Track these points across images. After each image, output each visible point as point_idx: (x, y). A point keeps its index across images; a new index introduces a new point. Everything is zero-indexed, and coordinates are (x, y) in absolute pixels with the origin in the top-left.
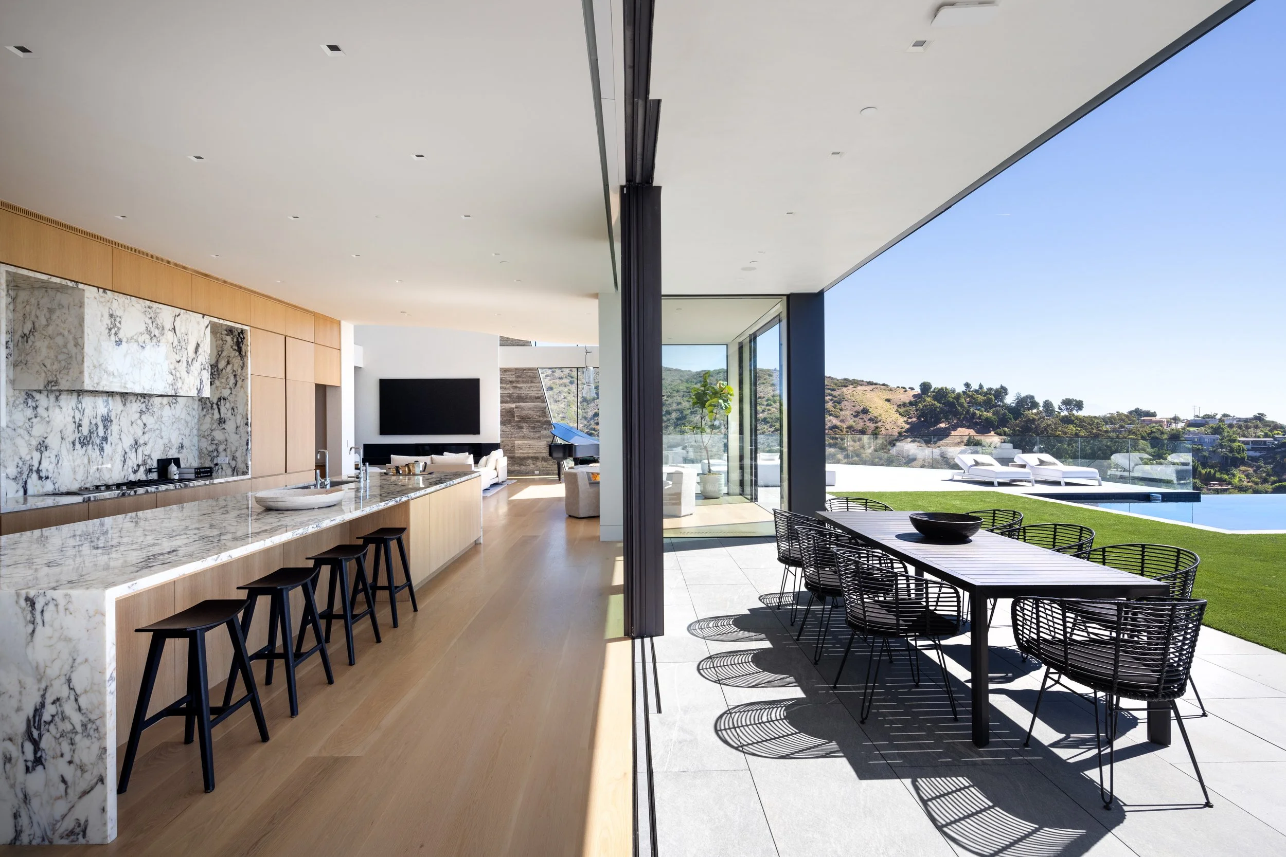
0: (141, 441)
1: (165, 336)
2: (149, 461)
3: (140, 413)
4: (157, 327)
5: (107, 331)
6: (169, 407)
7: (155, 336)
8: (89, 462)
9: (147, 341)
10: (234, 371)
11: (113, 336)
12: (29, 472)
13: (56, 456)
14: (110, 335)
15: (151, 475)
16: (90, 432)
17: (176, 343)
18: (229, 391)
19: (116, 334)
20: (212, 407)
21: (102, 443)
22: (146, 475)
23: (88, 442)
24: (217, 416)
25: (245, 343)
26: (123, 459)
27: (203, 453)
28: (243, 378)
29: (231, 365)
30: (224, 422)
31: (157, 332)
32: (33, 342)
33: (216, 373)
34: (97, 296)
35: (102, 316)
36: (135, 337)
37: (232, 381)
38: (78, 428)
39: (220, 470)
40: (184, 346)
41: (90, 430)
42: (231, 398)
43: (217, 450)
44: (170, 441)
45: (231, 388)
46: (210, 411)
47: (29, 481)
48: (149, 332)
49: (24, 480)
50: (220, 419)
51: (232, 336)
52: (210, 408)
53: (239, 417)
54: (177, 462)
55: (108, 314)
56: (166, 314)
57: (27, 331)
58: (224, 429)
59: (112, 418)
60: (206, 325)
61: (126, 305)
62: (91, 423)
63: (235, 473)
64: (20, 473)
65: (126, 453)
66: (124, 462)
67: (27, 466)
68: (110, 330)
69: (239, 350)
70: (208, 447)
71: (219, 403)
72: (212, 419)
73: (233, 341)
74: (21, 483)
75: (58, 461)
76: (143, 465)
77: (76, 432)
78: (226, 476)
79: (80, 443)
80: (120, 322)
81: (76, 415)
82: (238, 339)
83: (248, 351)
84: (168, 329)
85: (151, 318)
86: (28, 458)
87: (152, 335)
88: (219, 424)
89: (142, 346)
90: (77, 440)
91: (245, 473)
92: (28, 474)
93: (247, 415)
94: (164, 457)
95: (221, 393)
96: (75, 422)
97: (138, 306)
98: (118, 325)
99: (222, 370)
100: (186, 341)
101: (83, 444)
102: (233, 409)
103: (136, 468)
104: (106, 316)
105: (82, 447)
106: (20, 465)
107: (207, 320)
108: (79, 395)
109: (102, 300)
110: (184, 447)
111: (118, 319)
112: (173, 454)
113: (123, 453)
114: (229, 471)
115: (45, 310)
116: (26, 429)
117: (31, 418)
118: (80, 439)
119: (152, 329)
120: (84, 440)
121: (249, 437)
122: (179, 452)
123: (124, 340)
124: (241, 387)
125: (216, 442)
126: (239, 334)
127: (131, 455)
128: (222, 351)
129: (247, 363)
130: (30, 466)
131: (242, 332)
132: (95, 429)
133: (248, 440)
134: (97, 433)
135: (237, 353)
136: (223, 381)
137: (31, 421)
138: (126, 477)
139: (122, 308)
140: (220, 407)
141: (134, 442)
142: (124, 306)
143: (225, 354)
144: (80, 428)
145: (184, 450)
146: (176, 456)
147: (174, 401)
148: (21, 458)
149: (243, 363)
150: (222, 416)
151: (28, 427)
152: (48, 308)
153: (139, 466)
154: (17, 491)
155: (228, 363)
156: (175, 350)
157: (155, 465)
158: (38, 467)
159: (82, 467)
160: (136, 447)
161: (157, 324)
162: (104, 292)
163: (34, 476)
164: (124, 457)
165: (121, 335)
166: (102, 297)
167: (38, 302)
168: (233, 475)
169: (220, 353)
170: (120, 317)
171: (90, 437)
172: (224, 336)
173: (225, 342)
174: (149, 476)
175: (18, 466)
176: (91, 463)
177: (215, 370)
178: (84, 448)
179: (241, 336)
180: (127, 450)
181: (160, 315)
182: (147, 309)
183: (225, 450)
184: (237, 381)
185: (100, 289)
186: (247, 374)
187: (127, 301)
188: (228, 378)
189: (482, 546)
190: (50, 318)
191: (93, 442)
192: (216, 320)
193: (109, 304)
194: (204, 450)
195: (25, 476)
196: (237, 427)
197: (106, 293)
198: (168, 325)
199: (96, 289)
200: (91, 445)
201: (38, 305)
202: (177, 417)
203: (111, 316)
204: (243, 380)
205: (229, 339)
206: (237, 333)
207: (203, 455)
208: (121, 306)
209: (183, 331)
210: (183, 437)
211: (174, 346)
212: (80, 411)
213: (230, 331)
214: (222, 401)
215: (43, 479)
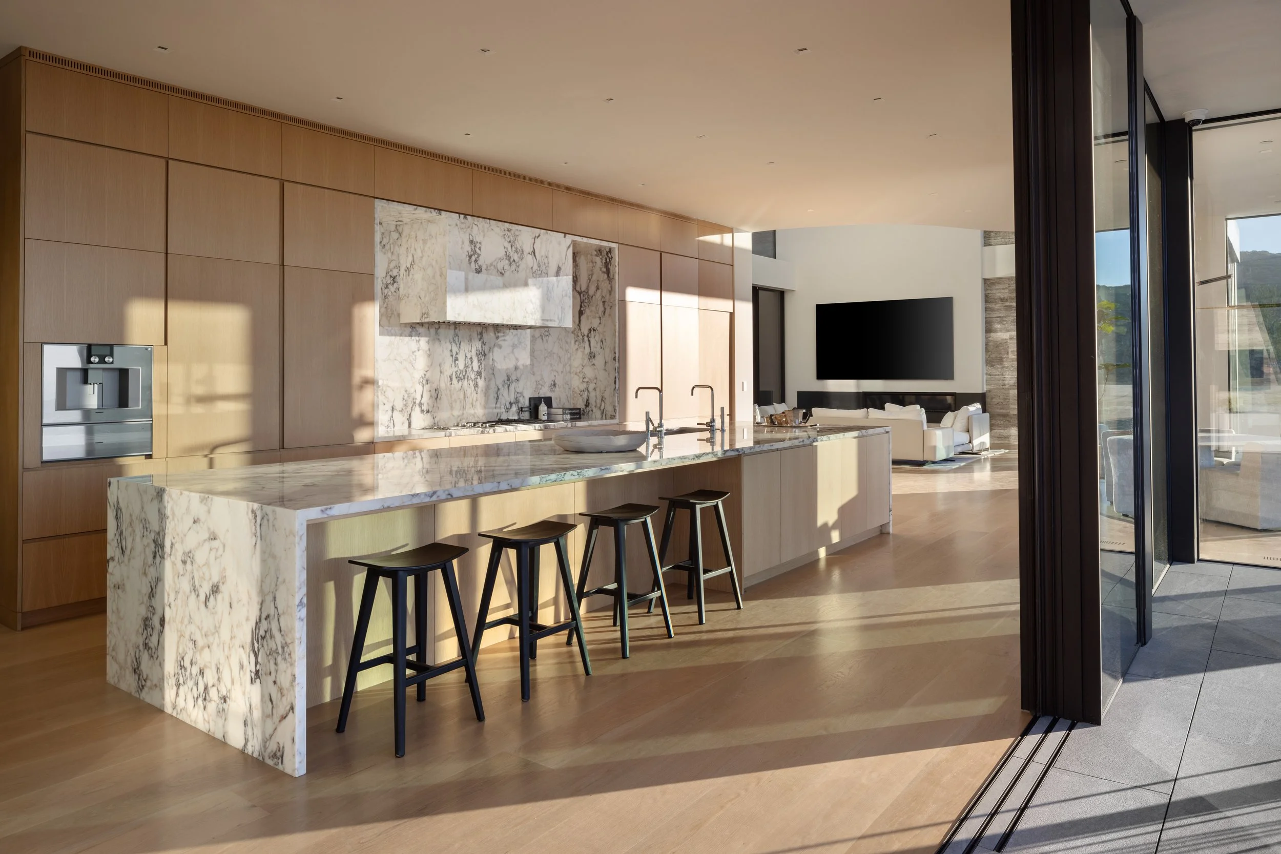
0: (513, 378)
1: (524, 260)
2: (521, 399)
3: (513, 346)
4: (516, 251)
5: (468, 258)
6: (541, 340)
7: (514, 261)
8: (465, 397)
9: (507, 267)
10: (603, 297)
11: (473, 264)
12: (413, 405)
13: (436, 390)
14: (470, 263)
15: (523, 414)
16: (466, 366)
17: (535, 267)
18: (598, 321)
19: (476, 261)
20: (583, 339)
21: (477, 378)
22: (519, 415)
23: (464, 376)
24: (587, 350)
25: (612, 264)
26: (496, 396)
27: (576, 393)
28: (611, 305)
29: (600, 290)
30: (594, 357)
31: (516, 257)
32: (413, 275)
33: (586, 301)
34: (458, 223)
35: (463, 243)
36: (494, 264)
37: (601, 309)
38: (455, 362)
39: (591, 412)
40: (544, 271)
41: (465, 364)
42: (600, 329)
43: (587, 389)
44: (542, 378)
45: (600, 318)
46: (582, 344)
47: (413, 414)
48: (508, 257)
49: (409, 413)
50: (591, 353)
51: (601, 257)
52: (581, 341)
53: (607, 351)
54: (548, 401)
55: (468, 240)
56: (525, 235)
57: (409, 265)
58: (594, 364)
59: (486, 352)
60: (568, 246)
61: (486, 230)
62: (466, 356)
63: (604, 417)
64: (406, 405)
65: (499, 389)
66: (497, 399)
67: (411, 399)
68: (470, 257)
69: (608, 272)
70: (580, 386)
71: (590, 336)
72: (583, 352)
73: (602, 262)
74: (406, 417)
75: (437, 395)
76: (515, 403)
77: (453, 366)
78: (596, 419)
79: (456, 378)
80: (480, 249)
81: (453, 348)
82: (606, 259)
83: (615, 273)
84: (528, 252)
85: (510, 242)
86: (412, 391)
87: (512, 260)
88: (589, 359)
89: (501, 273)
90: (454, 374)
91: (613, 417)
92: (412, 407)
93: (615, 348)
94: (537, 396)
95: (591, 323)
96: (452, 356)
97: (497, 230)
98: (478, 251)
99: (592, 297)
100: (546, 265)
101: (459, 379)
102: (602, 341)
103: (508, 406)
104: (467, 243)
105: (458, 381)
106: (405, 398)
107: (570, 239)
108: (456, 328)
109: (463, 226)
110: (557, 386)
111: (478, 245)
112: (545, 392)
113: (496, 389)
114: (598, 413)
115: (421, 242)
116: (411, 362)
117: (415, 351)
118: (456, 374)
119: (512, 254)
120: (460, 374)
121: (617, 375)
122: (552, 391)
123: (484, 267)
124: (610, 315)
125: (586, 380)
126: (607, 253)
127: (504, 391)
128: (592, 275)
129: (615, 286)
130: (413, 399)
131: (610, 251)
132: (470, 363)
133: (615, 378)
134: (472, 367)
135: (606, 276)
136: (593, 308)
137: (415, 354)
138: (499, 416)
139: (482, 234)
140: (590, 339)
141: (506, 378)
142: (483, 231)
143: (594, 278)
144: (457, 362)
145: (557, 389)
146: (548, 395)
147: (547, 334)
148: (406, 391)
149: (611, 288)
150: (592, 351)
151: (412, 359)
152: (423, 240)
153: (511, 404)
154: (403, 423)
155: (598, 288)
156: (534, 275)
157: (527, 403)
158: (421, 401)
159: (458, 402)
160: (508, 383)
161: (517, 248)
162: (465, 218)
163: (417, 409)
164: (497, 393)
165: (480, 262)
166: (462, 223)
167: (416, 234)
168: (602, 419)
169: (590, 277)
170: (480, 243)
171: (466, 371)
172: (594, 257)
173: (594, 264)
174: (521, 415)
175: (404, 399)
176: (466, 399)
177: (586, 297)
178: (460, 382)
179: (609, 255)
180: (500, 387)
181: (519, 238)
182: (507, 232)
183: (595, 389)
184: (605, 309)
185: (461, 215)
186: (615, 300)
187: (487, 226)
188: (597, 306)
189: (891, 536)
190: (424, 249)
191: (468, 377)
192: (578, 239)
193: (469, 230)
194: (576, 389)
195: (409, 409)
196: (606, 362)
197: (467, 219)
198: (528, 249)
199: (457, 215)
200: (466, 380)
201: (416, 237)
202: (549, 351)
203: (471, 242)
204: (611, 307)
205: (598, 260)
206: (605, 253)
207: (575, 395)
208: (481, 231)
209: (543, 254)
210: (556, 374)
211: (534, 271)
212: (456, 344)
213: (599, 250)
214: (592, 332)
215: (425, 413)
